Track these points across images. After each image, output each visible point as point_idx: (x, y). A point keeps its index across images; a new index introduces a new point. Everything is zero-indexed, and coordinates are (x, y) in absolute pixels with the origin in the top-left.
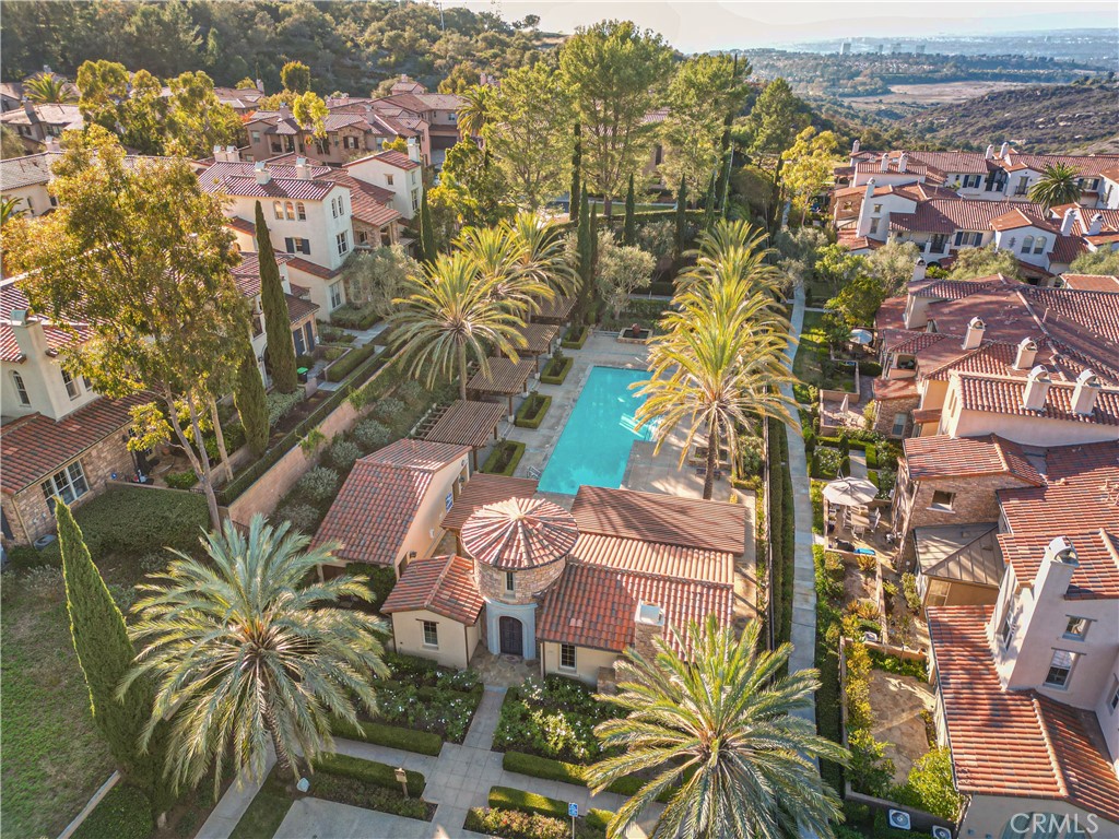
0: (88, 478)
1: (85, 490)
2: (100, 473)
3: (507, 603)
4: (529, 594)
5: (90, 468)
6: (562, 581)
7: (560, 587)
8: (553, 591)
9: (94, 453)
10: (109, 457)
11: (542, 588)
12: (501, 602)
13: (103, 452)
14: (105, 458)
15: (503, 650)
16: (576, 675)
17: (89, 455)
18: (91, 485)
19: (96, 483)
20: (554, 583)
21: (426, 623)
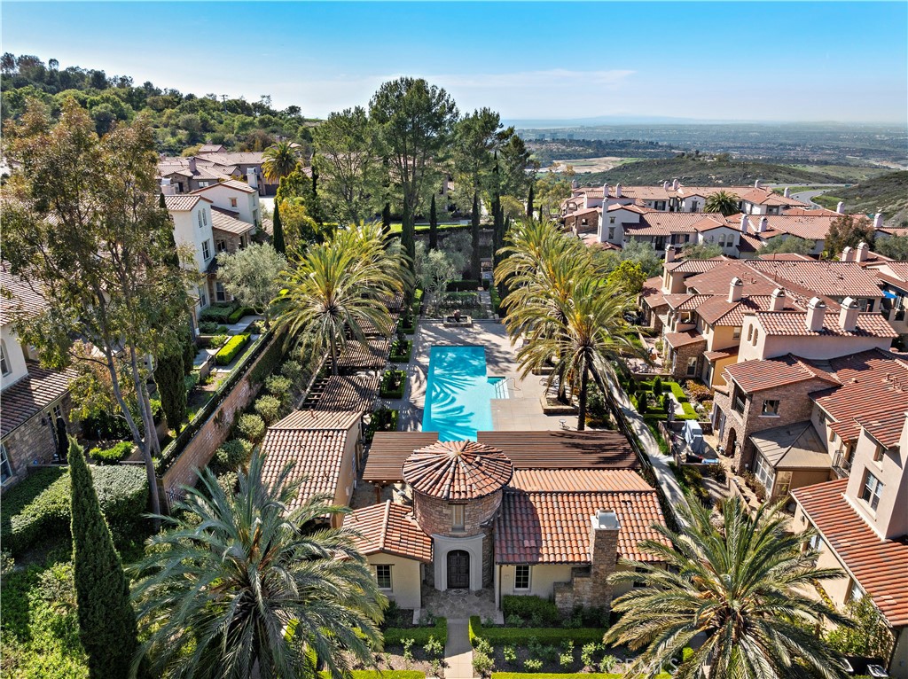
0: (11, 462)
1: (8, 475)
2: (23, 457)
3: (457, 537)
4: (478, 525)
5: (14, 451)
6: (504, 508)
7: (504, 515)
8: (499, 518)
9: (17, 436)
10: (31, 441)
11: (488, 517)
12: (451, 536)
13: (25, 436)
14: (27, 441)
15: (450, 586)
16: (532, 594)
17: (13, 438)
18: (14, 470)
19: (19, 467)
20: (498, 512)
21: (379, 567)
